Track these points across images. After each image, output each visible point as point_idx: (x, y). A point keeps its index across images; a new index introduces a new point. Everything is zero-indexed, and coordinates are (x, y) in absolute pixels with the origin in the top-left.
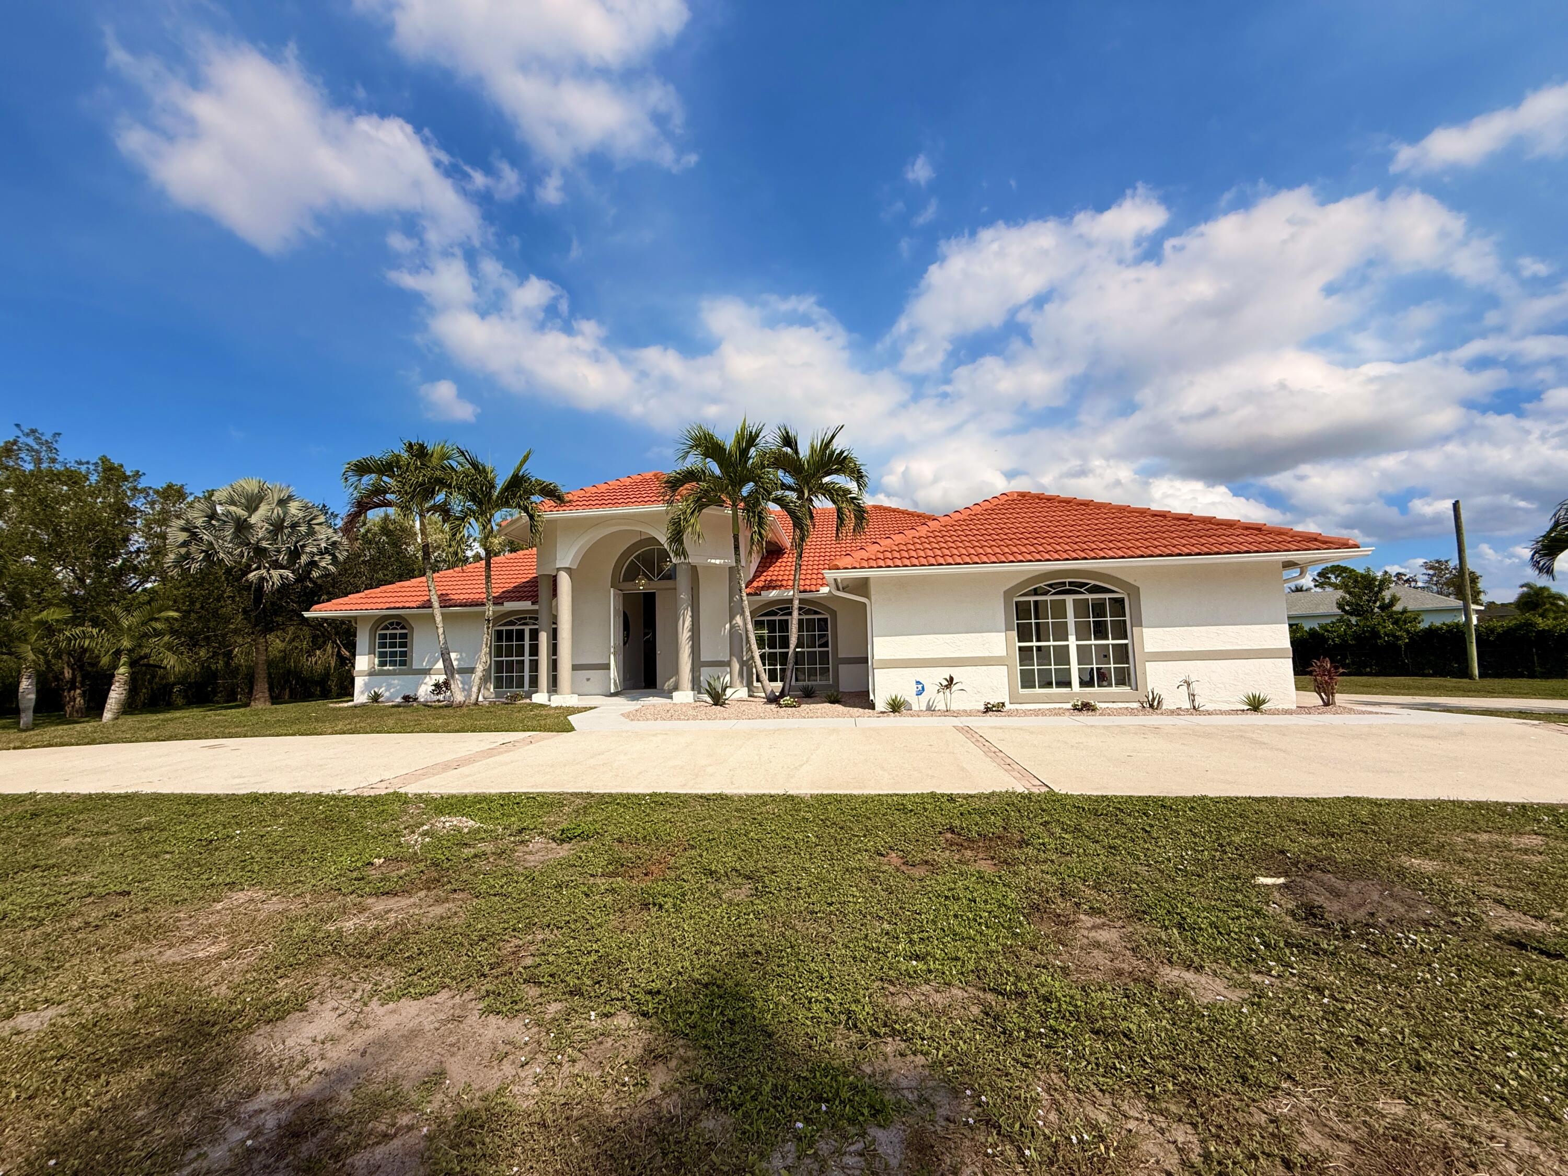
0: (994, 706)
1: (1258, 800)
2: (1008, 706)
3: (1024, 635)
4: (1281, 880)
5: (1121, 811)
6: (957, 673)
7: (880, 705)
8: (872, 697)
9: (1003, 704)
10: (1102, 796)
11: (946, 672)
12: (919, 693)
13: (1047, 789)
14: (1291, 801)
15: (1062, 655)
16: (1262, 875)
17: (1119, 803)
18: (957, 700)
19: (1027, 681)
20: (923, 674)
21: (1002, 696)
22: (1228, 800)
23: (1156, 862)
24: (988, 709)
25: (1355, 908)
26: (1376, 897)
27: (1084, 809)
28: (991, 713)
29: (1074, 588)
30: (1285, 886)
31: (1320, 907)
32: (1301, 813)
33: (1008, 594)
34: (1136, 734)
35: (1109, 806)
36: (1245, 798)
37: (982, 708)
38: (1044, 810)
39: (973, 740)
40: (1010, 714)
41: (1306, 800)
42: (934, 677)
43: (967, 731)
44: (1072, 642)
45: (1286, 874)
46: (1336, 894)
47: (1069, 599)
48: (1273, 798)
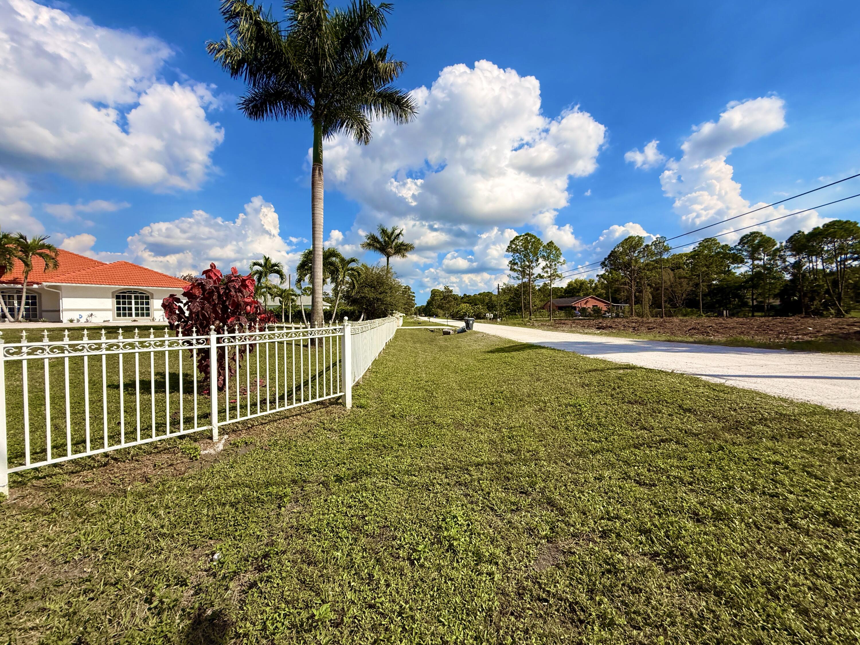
0: (106, 321)
3: (118, 303)
6: (94, 313)
7: (65, 321)
8: (61, 319)
9: (109, 320)
11: (90, 312)
12: (80, 318)
15: (130, 309)
19: (119, 315)
29: (135, 292)
33: (113, 293)
37: (102, 321)
42: (85, 314)
44: (133, 306)
47: (133, 295)
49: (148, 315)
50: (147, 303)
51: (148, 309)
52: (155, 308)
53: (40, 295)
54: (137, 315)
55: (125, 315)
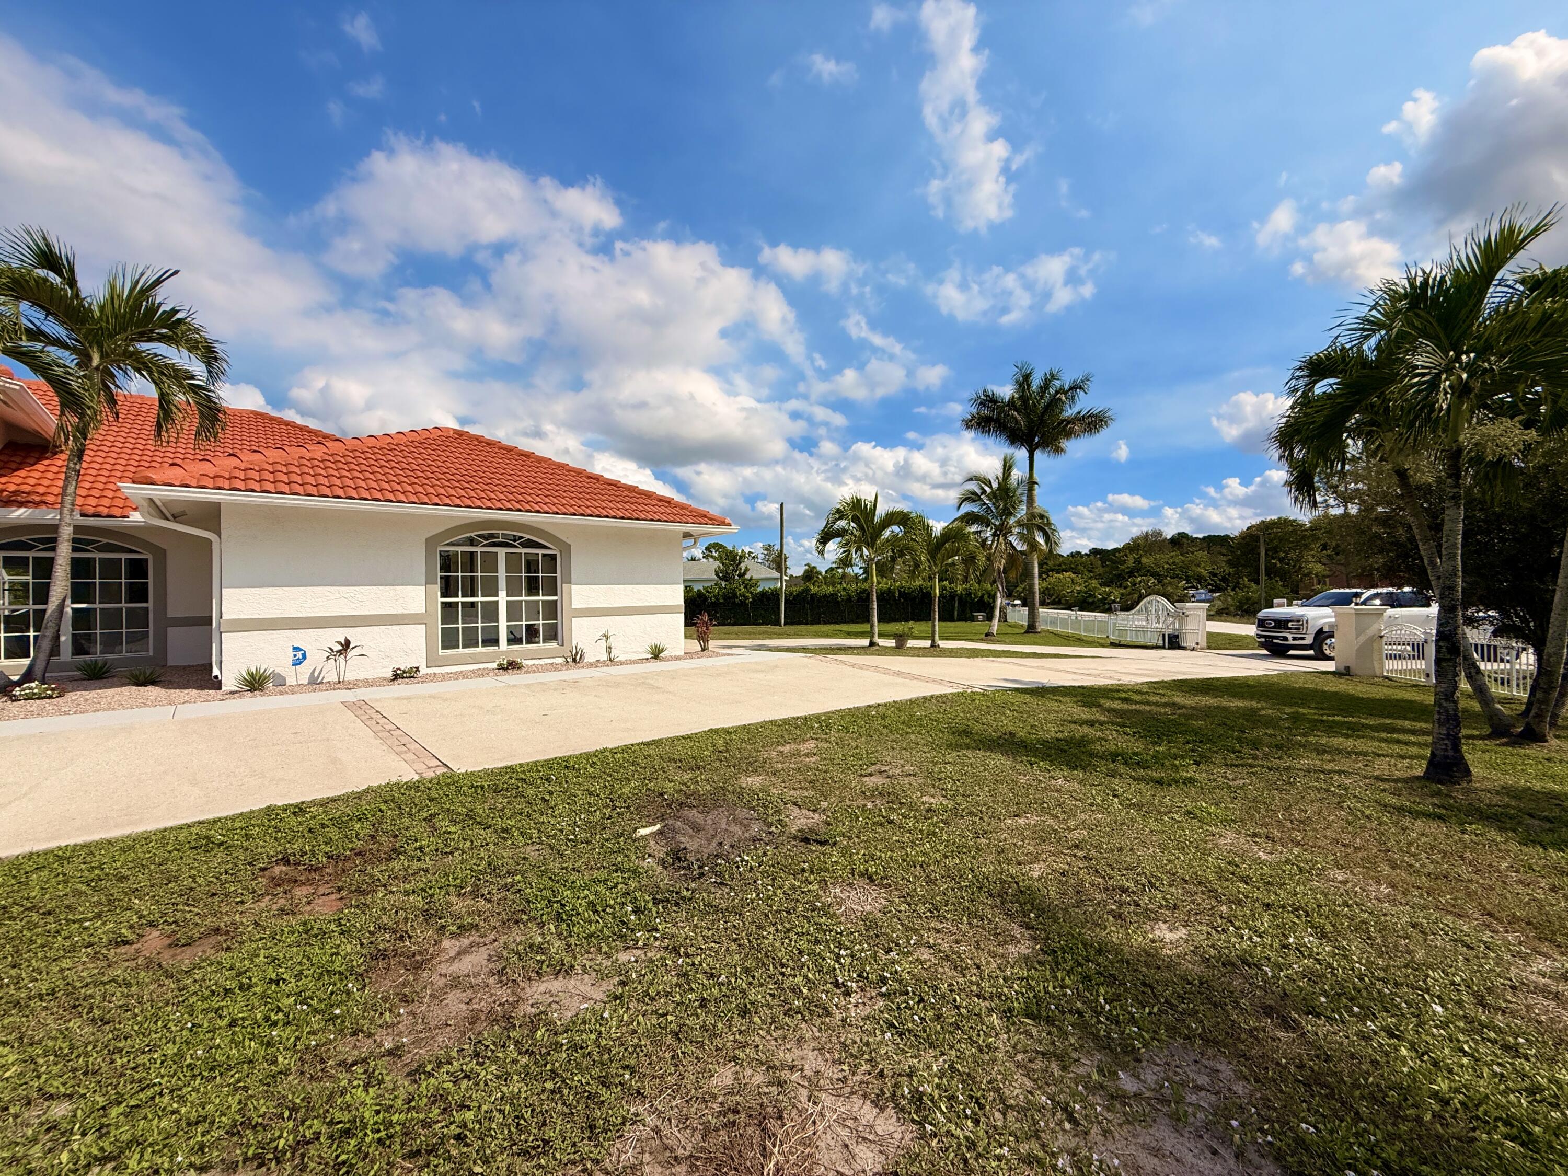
0: (404, 672)
1: (648, 744)
2: (424, 670)
3: (448, 588)
4: (658, 827)
5: (524, 780)
6: (355, 635)
7: (229, 683)
8: (216, 672)
9: (417, 669)
10: (507, 768)
11: (340, 634)
12: (297, 663)
13: (445, 770)
14: (672, 741)
15: (491, 612)
16: (643, 827)
17: (523, 772)
18: (353, 667)
19: (449, 641)
20: (302, 638)
21: (417, 658)
22: (625, 749)
23: (548, 837)
24: (397, 676)
25: (709, 841)
26: (724, 826)
27: (482, 787)
28: (400, 681)
29: (507, 541)
30: (660, 832)
31: (685, 849)
32: (679, 751)
33: (431, 542)
34: (555, 690)
35: (511, 778)
36: (638, 744)
37: (390, 674)
38: (431, 800)
39: (364, 718)
40: (425, 679)
41: (683, 737)
42: (320, 641)
43: (358, 708)
44: (502, 599)
45: (662, 818)
46: (697, 829)
47: (502, 552)
48: (660, 740)
49: (553, 634)
50: (552, 589)
51: (552, 610)
52: (576, 604)
53: (161, 554)
54: (514, 640)
55: (471, 642)
